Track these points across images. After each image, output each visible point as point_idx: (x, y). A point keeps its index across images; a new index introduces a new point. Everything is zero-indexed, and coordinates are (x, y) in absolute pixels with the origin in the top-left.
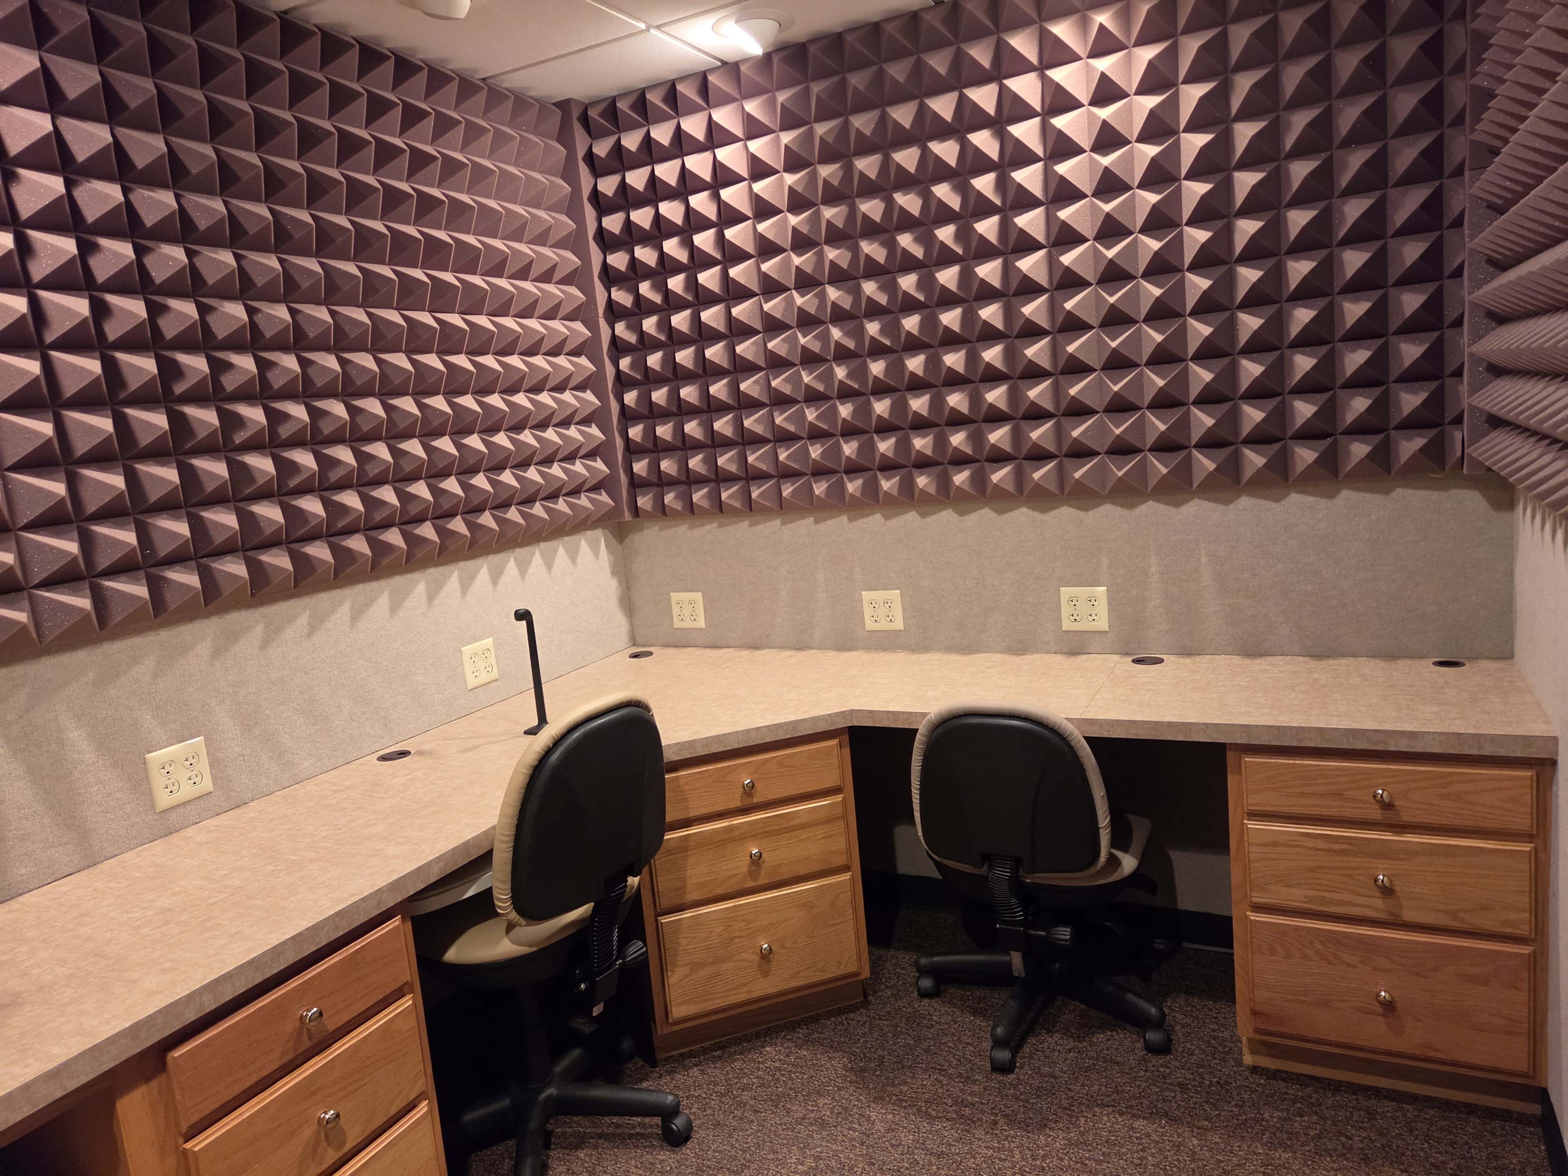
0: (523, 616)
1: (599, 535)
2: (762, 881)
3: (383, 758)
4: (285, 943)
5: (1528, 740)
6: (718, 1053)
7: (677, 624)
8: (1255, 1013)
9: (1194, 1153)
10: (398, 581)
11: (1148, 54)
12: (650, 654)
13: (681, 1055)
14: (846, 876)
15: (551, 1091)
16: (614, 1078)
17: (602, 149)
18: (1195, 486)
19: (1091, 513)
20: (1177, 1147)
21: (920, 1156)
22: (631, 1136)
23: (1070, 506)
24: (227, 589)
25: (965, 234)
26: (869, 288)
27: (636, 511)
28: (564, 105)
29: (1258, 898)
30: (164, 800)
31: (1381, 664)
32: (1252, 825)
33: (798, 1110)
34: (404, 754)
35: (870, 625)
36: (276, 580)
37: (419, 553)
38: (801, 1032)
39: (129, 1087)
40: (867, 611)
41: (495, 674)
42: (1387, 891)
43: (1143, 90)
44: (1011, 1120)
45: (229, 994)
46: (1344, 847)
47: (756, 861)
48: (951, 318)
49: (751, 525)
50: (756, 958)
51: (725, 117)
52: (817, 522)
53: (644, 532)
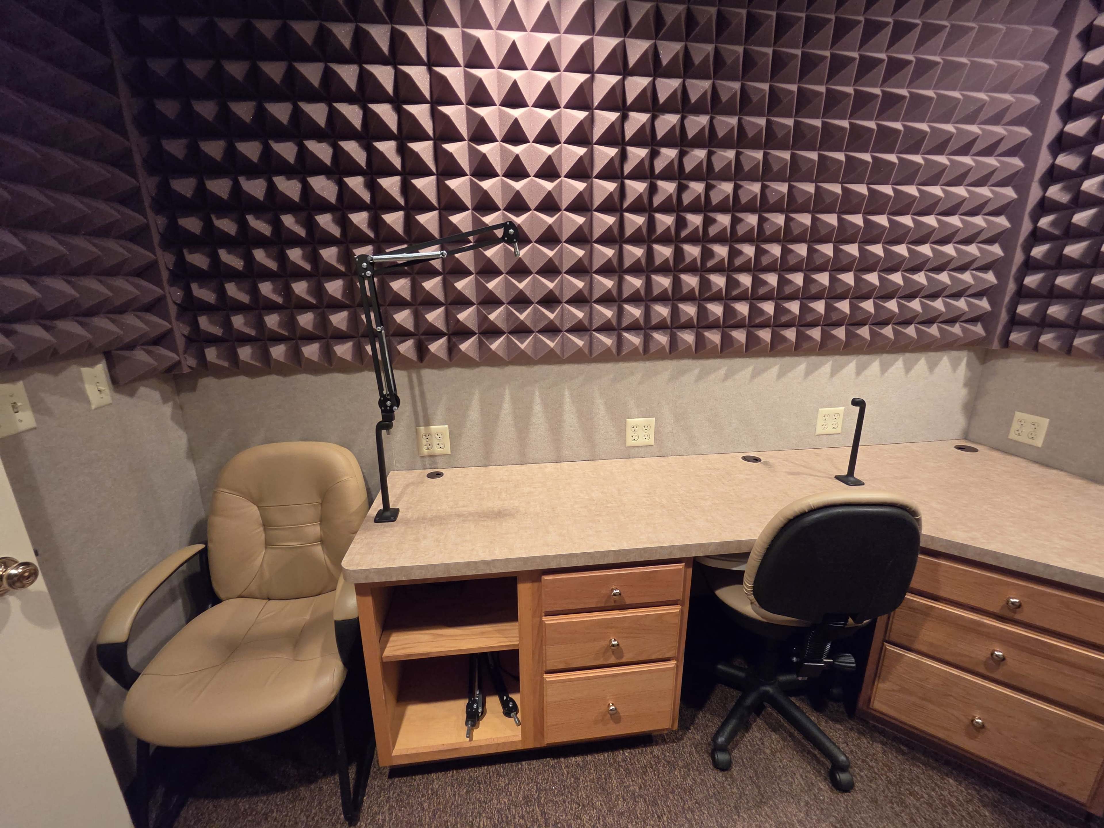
0: (859, 403)
1: (964, 357)
2: (997, 675)
3: (745, 458)
7: (1012, 437)
10: (787, 360)
12: (975, 450)
13: (874, 726)
15: (769, 689)
16: (818, 707)
24: (681, 347)
27: (1006, 343)
30: (630, 442)
34: (756, 460)
36: (709, 347)
37: (806, 345)
39: (525, 581)
41: (839, 430)
45: (575, 564)
47: (997, 660)
50: (966, 722)
53: (1010, 361)
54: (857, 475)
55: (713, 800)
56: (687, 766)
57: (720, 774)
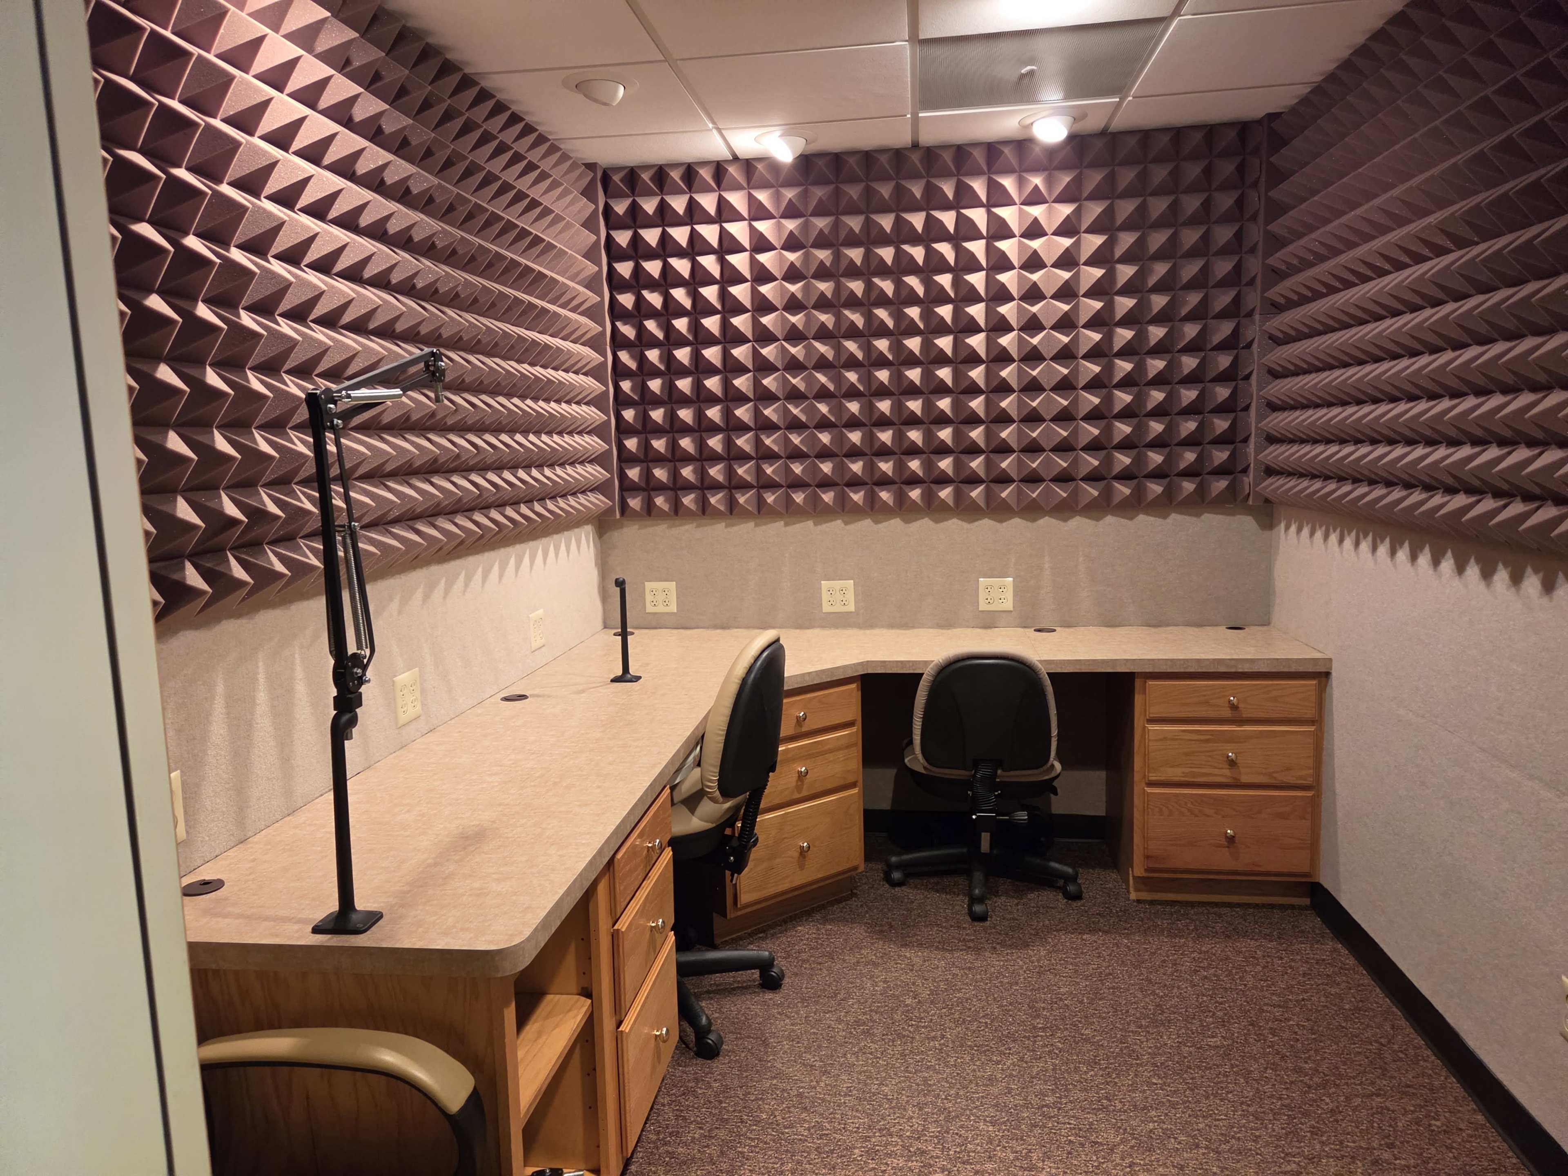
0: (618, 584)
1: (591, 532)
2: (805, 793)
3: (506, 699)
5: (1315, 661)
6: (761, 935)
7: (650, 609)
8: (1147, 857)
11: (1066, 210)
14: (855, 791)
17: (620, 207)
18: (1080, 507)
19: (1005, 524)
22: (734, 989)
23: (990, 518)
25: (928, 315)
26: (851, 346)
27: (624, 511)
28: (591, 166)
29: (1153, 777)
30: (401, 717)
31: (1196, 629)
32: (1151, 727)
33: (851, 959)
34: (522, 697)
35: (826, 608)
38: (818, 915)
40: (825, 597)
41: (544, 641)
42: (1232, 763)
43: (1058, 232)
44: (1003, 944)
46: (1208, 737)
47: (801, 776)
48: (914, 374)
49: (726, 527)
50: (796, 854)
51: (737, 200)
52: (786, 525)
53: (625, 530)
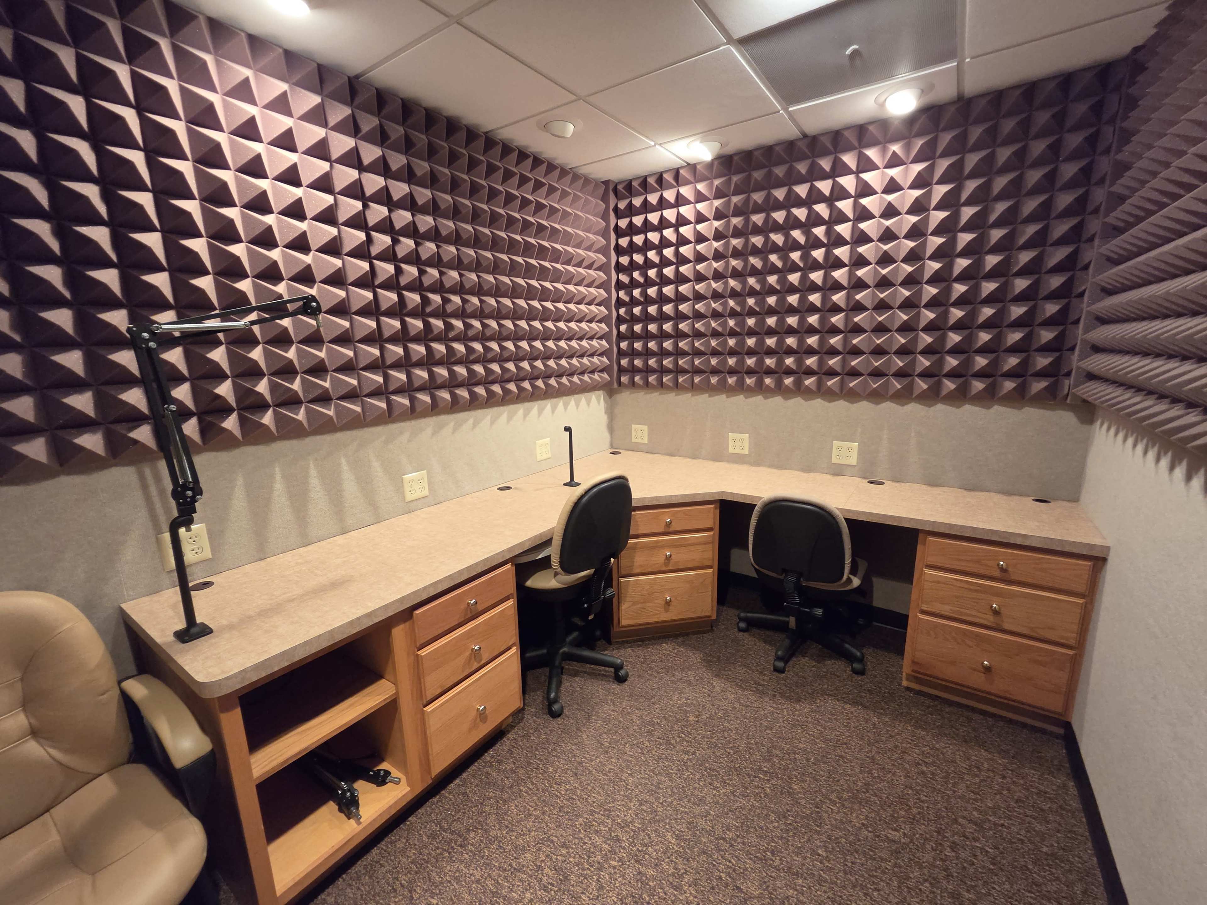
0: (568, 429)
1: (601, 393)
2: (670, 568)
3: (500, 489)
4: (463, 569)
5: (1091, 546)
6: (640, 643)
7: (634, 440)
8: (914, 662)
9: (875, 725)
10: (512, 407)
11: (918, 167)
12: (619, 453)
13: (623, 641)
14: (711, 571)
15: (565, 649)
16: (592, 648)
17: (622, 205)
18: (914, 396)
19: (855, 405)
20: (867, 721)
21: (737, 705)
22: (599, 675)
23: (845, 400)
24: (441, 405)
25: (805, 257)
26: (751, 281)
27: (620, 383)
28: (606, 183)
29: (925, 607)
30: (409, 497)
31: (1005, 497)
32: (927, 571)
33: (678, 675)
34: (509, 488)
35: (731, 450)
36: (462, 402)
37: (523, 395)
38: (680, 640)
39: (397, 624)
40: (731, 443)
41: (549, 456)
42: (996, 613)
43: (913, 187)
44: (782, 695)
45: (440, 589)
46: (977, 588)
47: (668, 558)
48: (793, 299)
49: (676, 395)
50: (664, 603)
51: (686, 191)
52: (710, 396)
53: (623, 394)
54: (576, 480)
55: (563, 735)
56: (536, 730)
57: (559, 719)
